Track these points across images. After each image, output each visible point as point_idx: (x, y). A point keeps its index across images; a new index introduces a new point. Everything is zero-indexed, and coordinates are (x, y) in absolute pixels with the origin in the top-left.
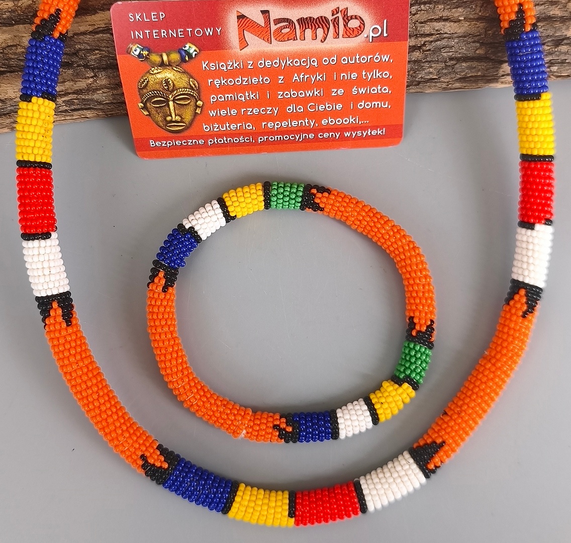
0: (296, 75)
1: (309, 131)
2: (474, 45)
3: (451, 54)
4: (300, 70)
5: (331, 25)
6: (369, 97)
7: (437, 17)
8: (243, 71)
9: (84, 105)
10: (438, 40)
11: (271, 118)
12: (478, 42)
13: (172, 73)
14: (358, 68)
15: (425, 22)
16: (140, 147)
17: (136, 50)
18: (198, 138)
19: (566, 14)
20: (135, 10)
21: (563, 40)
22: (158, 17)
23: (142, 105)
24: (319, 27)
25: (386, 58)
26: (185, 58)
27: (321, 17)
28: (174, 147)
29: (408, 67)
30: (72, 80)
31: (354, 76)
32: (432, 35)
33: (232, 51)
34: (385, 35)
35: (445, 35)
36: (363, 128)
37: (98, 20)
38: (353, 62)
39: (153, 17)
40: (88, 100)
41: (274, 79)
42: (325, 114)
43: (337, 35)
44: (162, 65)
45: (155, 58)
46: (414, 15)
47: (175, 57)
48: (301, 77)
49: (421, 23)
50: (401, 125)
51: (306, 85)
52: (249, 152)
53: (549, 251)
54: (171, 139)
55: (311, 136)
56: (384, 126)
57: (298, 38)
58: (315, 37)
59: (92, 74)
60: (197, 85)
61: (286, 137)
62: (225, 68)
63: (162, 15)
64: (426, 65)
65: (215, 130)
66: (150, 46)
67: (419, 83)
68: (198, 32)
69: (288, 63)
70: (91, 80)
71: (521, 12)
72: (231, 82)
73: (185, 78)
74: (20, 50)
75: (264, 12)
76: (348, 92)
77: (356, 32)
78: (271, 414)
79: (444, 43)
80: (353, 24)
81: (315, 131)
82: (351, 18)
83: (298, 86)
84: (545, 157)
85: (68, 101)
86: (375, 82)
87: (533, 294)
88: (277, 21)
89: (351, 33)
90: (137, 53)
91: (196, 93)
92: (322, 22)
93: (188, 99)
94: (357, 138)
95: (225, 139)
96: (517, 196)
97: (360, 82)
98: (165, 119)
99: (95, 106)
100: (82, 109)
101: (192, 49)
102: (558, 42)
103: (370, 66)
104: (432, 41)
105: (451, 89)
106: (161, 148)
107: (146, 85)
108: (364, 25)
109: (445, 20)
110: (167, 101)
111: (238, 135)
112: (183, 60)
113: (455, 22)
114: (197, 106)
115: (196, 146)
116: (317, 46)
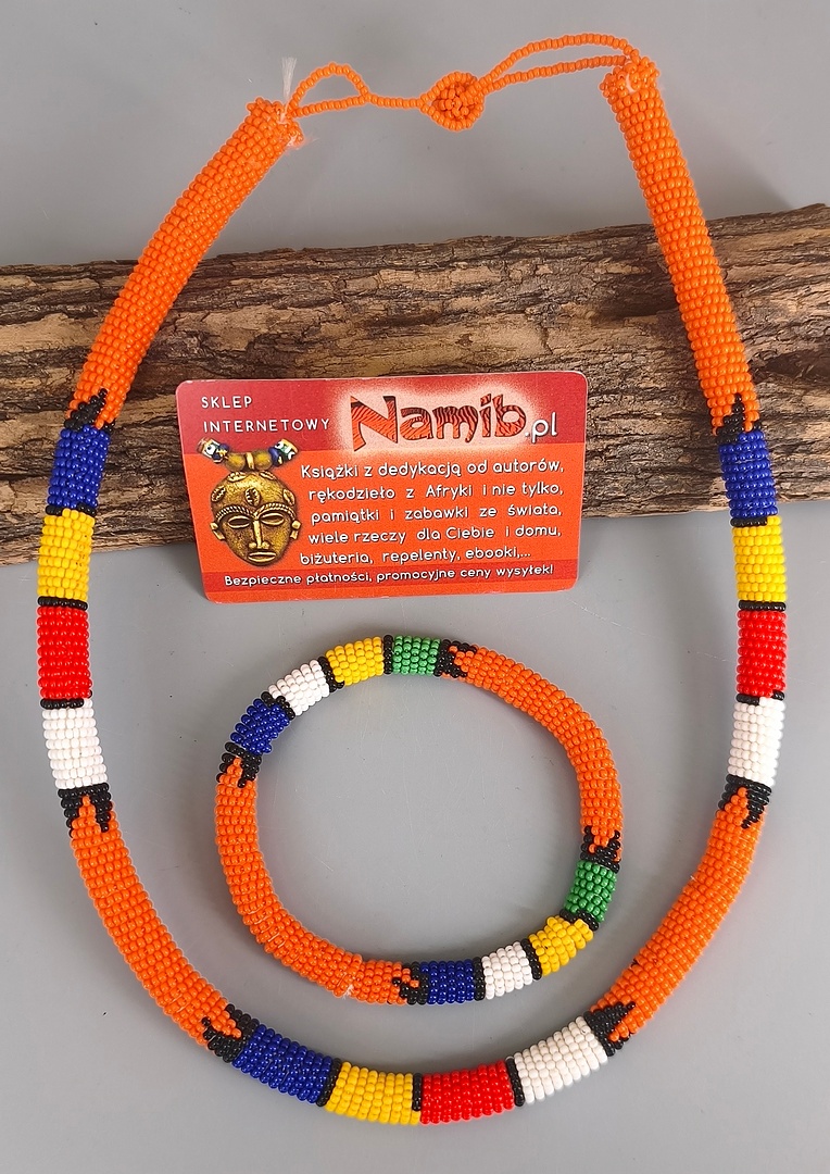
0: (430, 487)
1: (447, 567)
2: (675, 450)
3: (644, 463)
4: (436, 480)
5: (480, 418)
6: (530, 520)
7: (625, 412)
8: (357, 481)
9: (134, 524)
10: (627, 444)
11: (395, 547)
12: (681, 447)
13: (259, 481)
14: (515, 478)
15: (608, 418)
16: (211, 586)
17: (210, 448)
18: (293, 573)
19: (800, 411)
20: (210, 394)
21: (798, 445)
22: (242, 403)
23: (215, 525)
24: (463, 421)
25: (554, 466)
26: (278, 460)
27: (467, 407)
28: (260, 586)
29: (584, 479)
30: (119, 490)
31: (510, 489)
32: (619, 436)
33: (343, 452)
34: (554, 433)
35: (635, 437)
36: (523, 564)
37: (157, 406)
38: (510, 470)
39: (235, 402)
40: (139, 518)
41: (400, 493)
42: (471, 543)
43: (487, 434)
44: (246, 469)
45: (236, 459)
46: (593, 408)
47: (264, 458)
48: (438, 489)
49: (604, 419)
50: (576, 560)
51: (443, 501)
52: (364, 595)
53: (780, 735)
54: (254, 574)
55: (451, 574)
56: (552, 562)
57: (435, 435)
58: (457, 435)
59: (147, 482)
60: (293, 498)
61: (415, 575)
62: (332, 476)
63: (247, 400)
64: (610, 477)
65: (317, 562)
66: (229, 443)
67: (600, 503)
68: (297, 424)
69: (421, 469)
70: (146, 489)
71: (739, 405)
72: (340, 495)
73: (277, 488)
74: (47, 446)
75: (387, 399)
76: (501, 514)
77: (513, 429)
78: (390, 963)
79: (634, 447)
80: (511, 417)
81: (456, 567)
82: (508, 410)
83: (434, 503)
84: (773, 604)
85: (111, 519)
86: (538, 499)
87: (758, 795)
88: (406, 412)
89: (507, 430)
90: (211, 452)
91: (291, 511)
92: (467, 414)
93: (281, 518)
94: (514, 578)
95: (330, 576)
96: (735, 659)
97: (519, 500)
98: (247, 546)
99: (149, 526)
100: (131, 531)
101: (287, 447)
102: (791, 449)
103: (532, 477)
104: (618, 445)
105: (644, 513)
106: (240, 588)
107: (223, 497)
108: (525, 419)
109: (636, 416)
110: (252, 520)
111: (349, 571)
112: (275, 463)
113: (650, 419)
114: (292, 529)
115: (290, 586)
116: (460, 446)
